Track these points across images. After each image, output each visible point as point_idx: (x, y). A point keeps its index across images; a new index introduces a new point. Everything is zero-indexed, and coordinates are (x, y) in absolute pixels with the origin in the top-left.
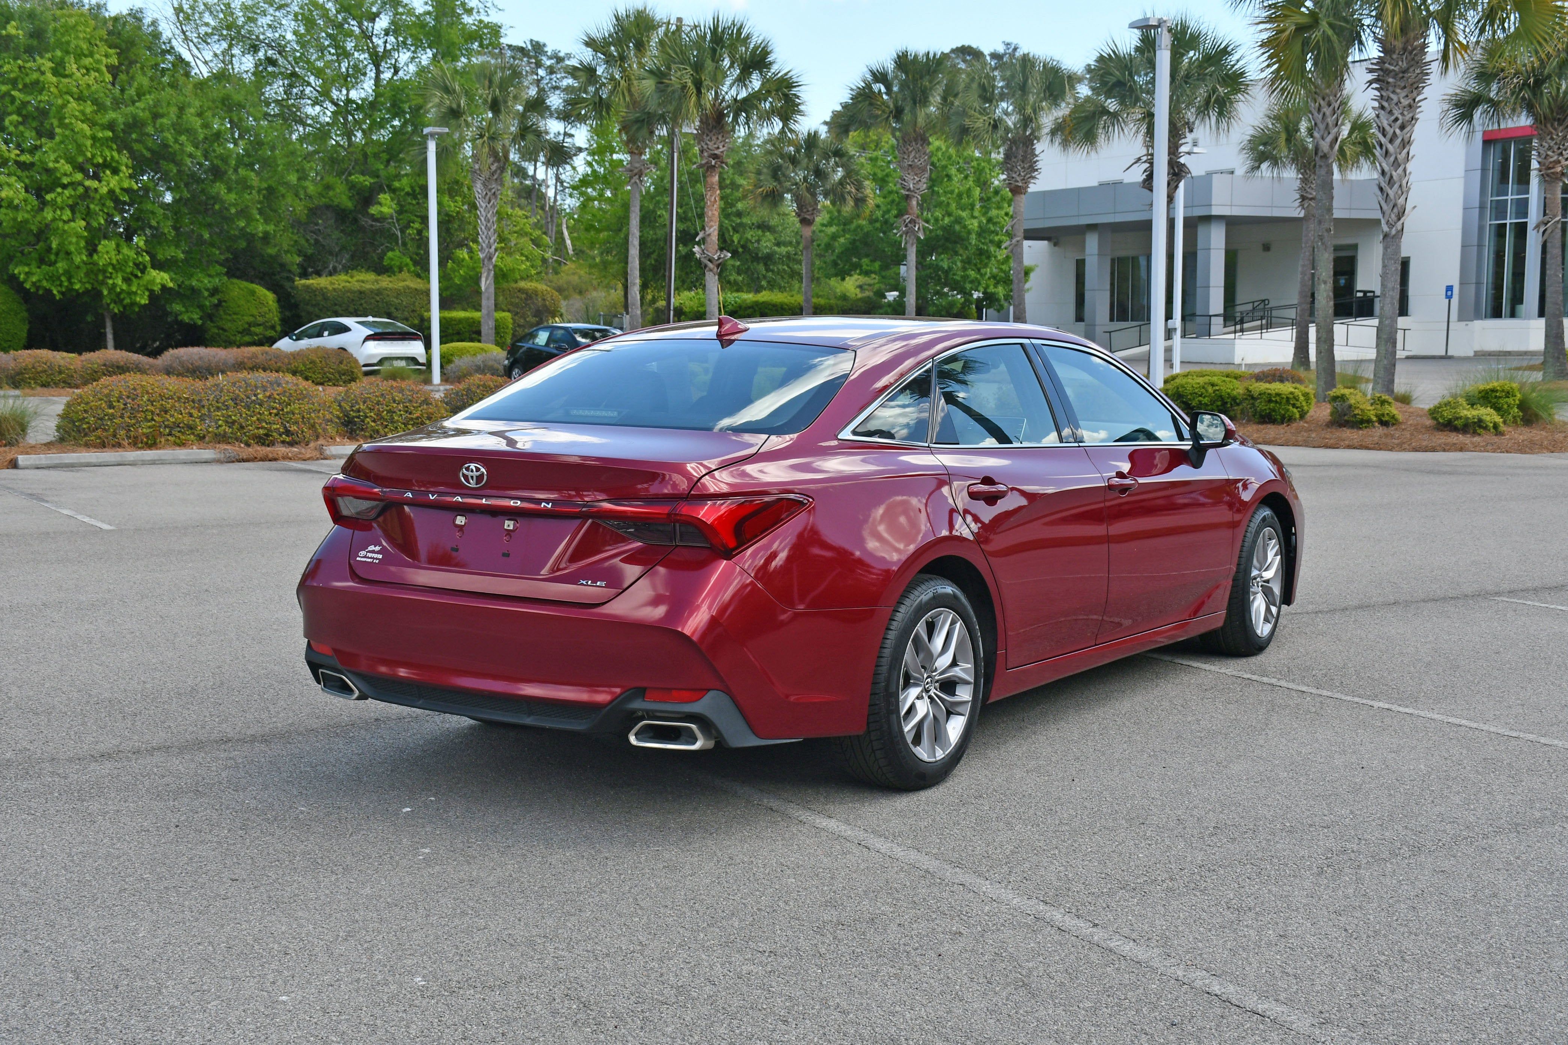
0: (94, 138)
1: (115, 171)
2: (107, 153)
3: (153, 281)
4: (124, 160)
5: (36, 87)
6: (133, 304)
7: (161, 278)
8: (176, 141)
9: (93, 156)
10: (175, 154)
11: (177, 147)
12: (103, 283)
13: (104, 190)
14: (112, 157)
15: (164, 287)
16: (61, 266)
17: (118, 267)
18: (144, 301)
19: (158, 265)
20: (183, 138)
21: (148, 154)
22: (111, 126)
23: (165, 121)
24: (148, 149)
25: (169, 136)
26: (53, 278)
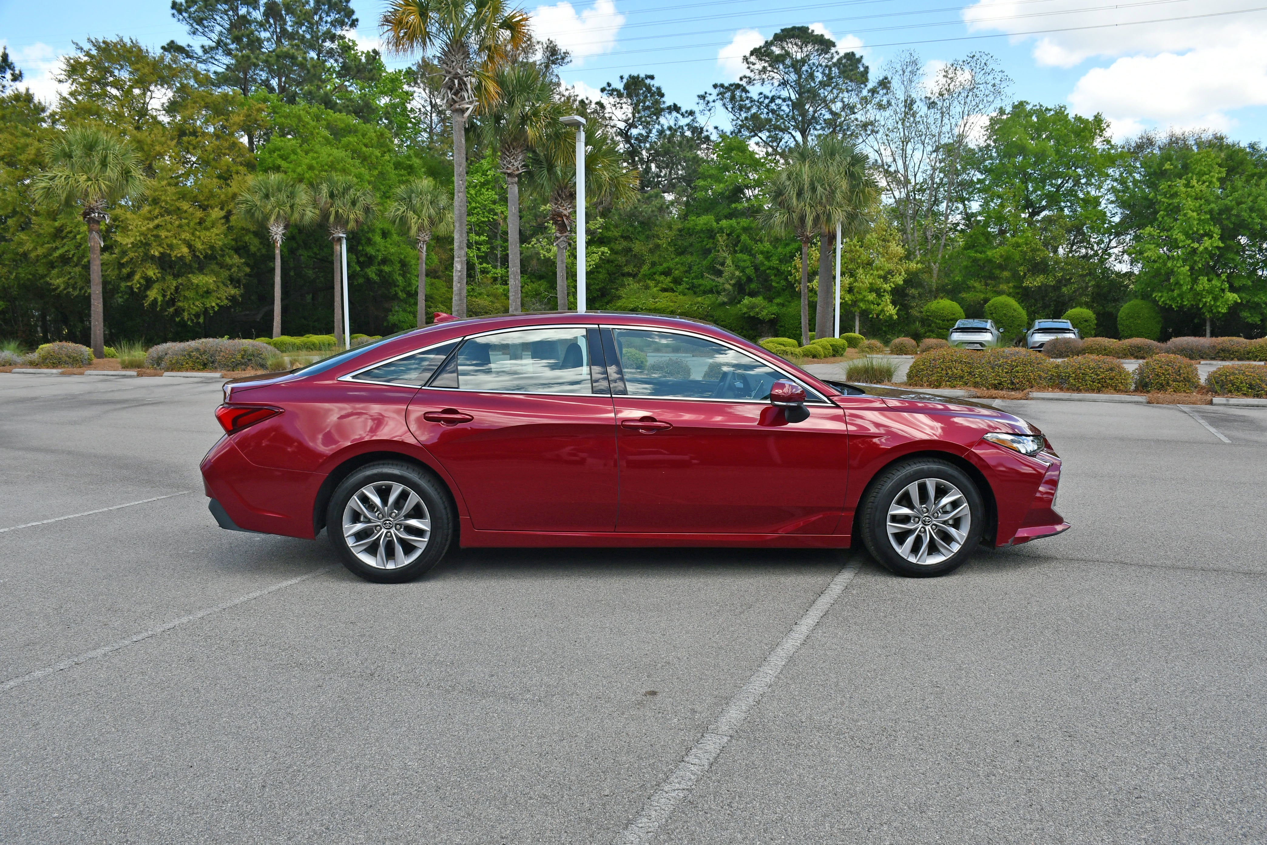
0: (1199, 220)
1: (1211, 237)
2: (1207, 227)
3: (1228, 300)
4: (1216, 230)
5: (1175, 195)
6: (1219, 312)
7: (1232, 297)
8: (1250, 217)
9: (1198, 230)
10: (1249, 224)
11: (1250, 220)
12: (1200, 300)
13: (1201, 248)
14: (1210, 230)
15: (1236, 302)
16: (1176, 293)
17: (1210, 292)
18: (1224, 311)
19: (1232, 289)
20: (1254, 215)
21: (1231, 226)
22: (1211, 212)
23: (1244, 206)
24: (1231, 223)
25: (1245, 215)
26: (1173, 299)
